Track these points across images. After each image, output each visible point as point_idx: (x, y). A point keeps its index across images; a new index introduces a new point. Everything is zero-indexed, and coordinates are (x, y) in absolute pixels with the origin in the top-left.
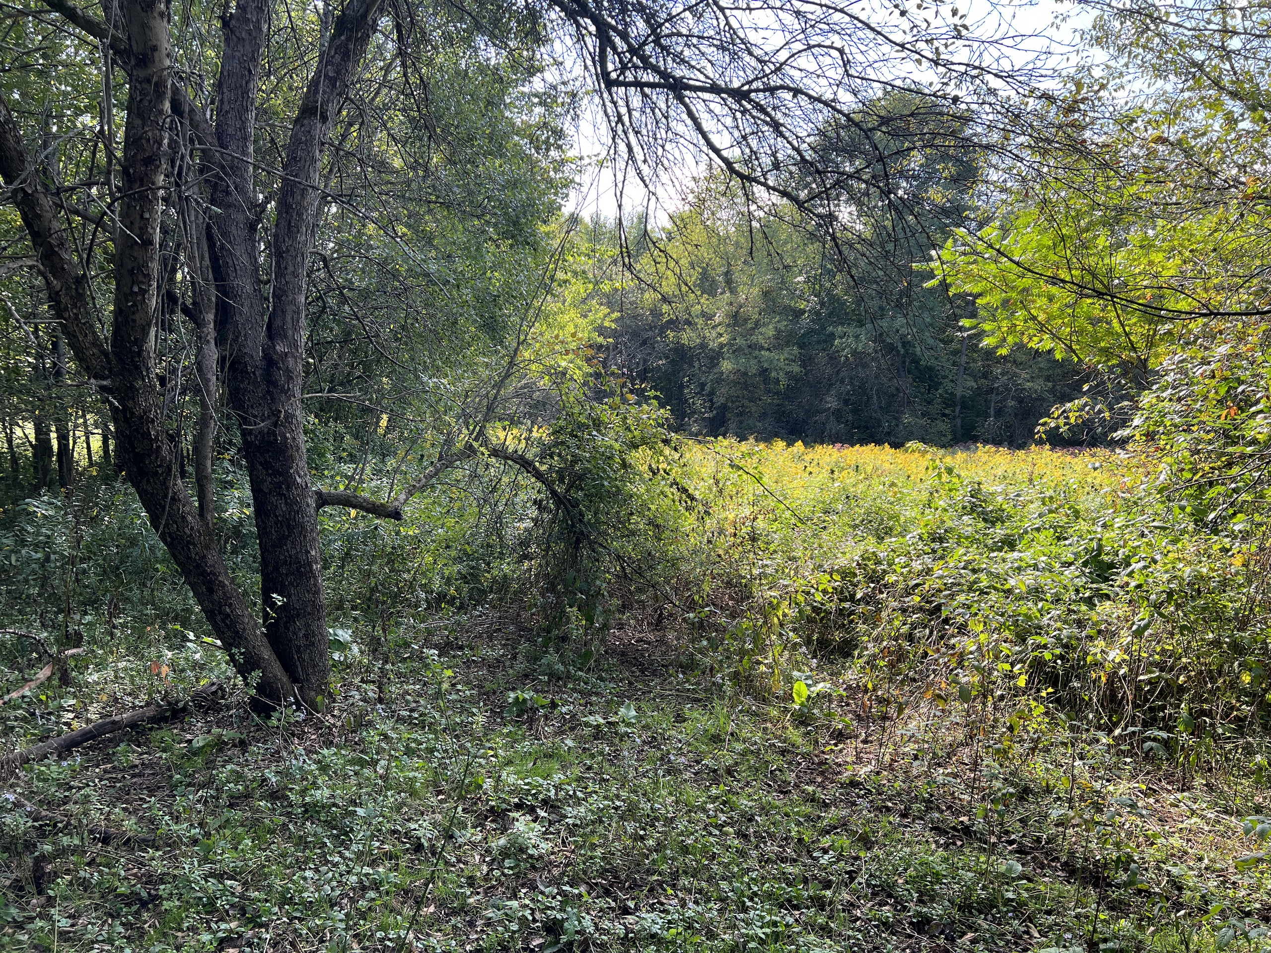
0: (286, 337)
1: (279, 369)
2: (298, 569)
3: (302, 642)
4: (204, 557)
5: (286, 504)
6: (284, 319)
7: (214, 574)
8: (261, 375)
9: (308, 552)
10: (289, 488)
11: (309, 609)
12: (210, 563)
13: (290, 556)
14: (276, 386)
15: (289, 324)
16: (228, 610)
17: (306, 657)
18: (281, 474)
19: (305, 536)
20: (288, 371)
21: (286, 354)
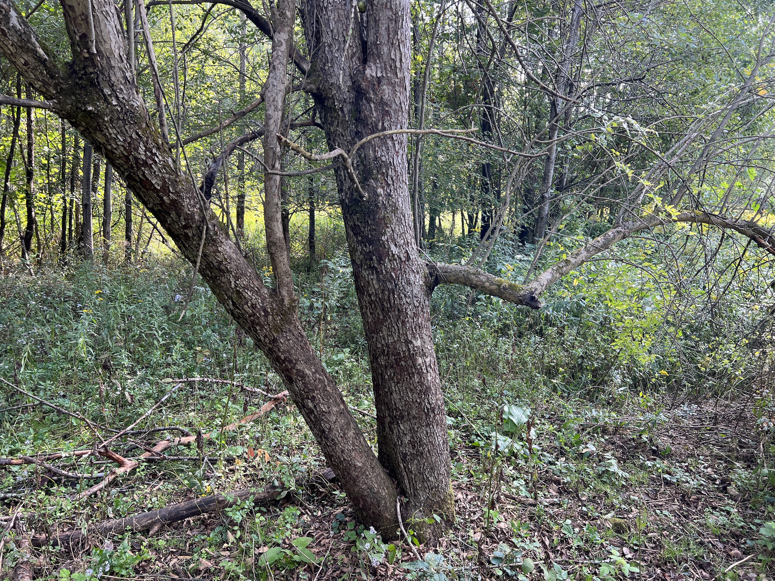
0: (379, 56)
1: (369, 100)
2: (397, 362)
3: (409, 450)
4: (275, 340)
5: (378, 280)
6: (377, 31)
7: (290, 362)
8: (350, 112)
9: (408, 342)
10: (380, 260)
11: (414, 412)
12: (282, 348)
13: (387, 346)
14: (366, 125)
15: (384, 39)
16: (311, 405)
17: (413, 468)
18: (371, 242)
19: (403, 322)
20: (382, 103)
21: (379, 80)
